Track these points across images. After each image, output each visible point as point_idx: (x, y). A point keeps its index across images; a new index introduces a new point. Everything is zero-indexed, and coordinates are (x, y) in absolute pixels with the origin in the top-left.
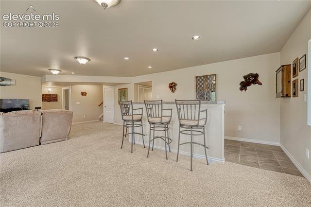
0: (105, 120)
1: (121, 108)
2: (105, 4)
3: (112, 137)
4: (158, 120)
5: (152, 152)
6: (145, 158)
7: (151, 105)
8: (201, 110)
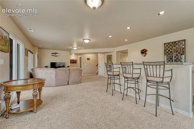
0: (100, 74)
1: (107, 67)
2: (94, 7)
3: (102, 84)
4: (130, 76)
5: (126, 97)
6: (121, 100)
7: (125, 66)
8: (165, 70)
